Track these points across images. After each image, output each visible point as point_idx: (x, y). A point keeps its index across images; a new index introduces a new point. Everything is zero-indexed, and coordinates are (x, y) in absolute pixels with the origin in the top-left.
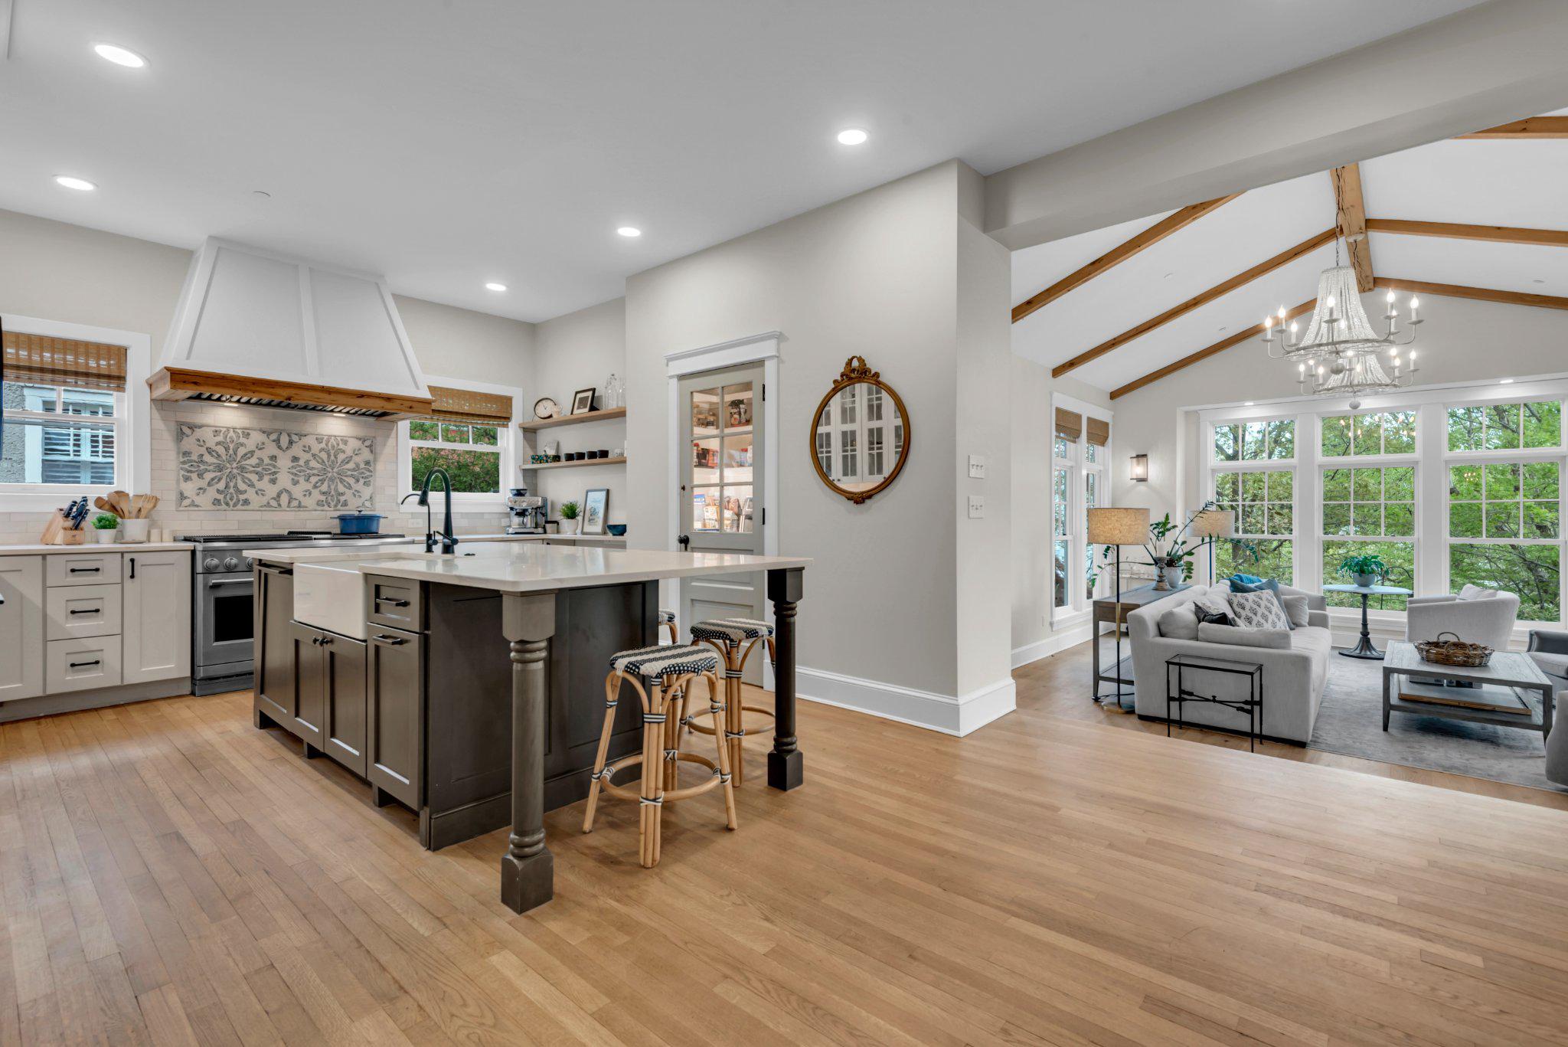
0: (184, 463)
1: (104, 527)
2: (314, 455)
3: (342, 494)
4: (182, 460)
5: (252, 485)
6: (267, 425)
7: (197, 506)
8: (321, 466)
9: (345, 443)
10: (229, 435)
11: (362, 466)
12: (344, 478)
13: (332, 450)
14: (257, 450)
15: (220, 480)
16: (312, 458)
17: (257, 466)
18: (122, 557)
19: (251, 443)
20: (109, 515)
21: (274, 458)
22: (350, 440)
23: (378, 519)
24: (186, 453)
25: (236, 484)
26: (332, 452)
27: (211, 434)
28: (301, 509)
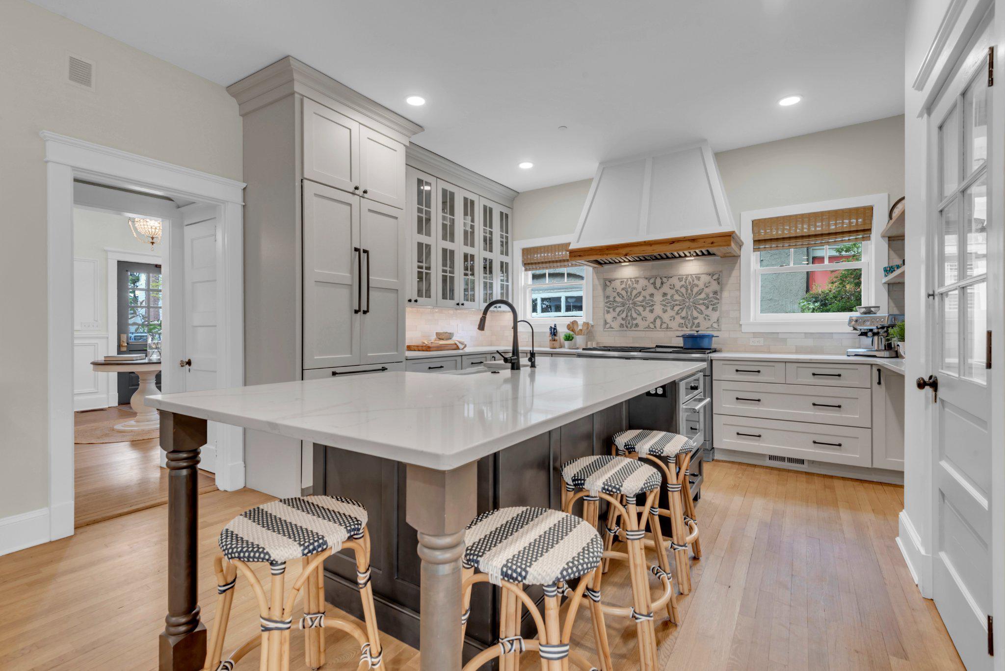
0: (607, 303)
2: (677, 291)
3: (696, 318)
4: (606, 301)
5: (639, 314)
6: (648, 274)
7: (612, 328)
8: (680, 298)
9: (698, 279)
10: (628, 283)
11: (711, 295)
12: (697, 306)
13: (690, 285)
14: (642, 291)
15: (623, 311)
16: (675, 293)
17: (643, 301)
19: (639, 287)
21: (652, 295)
22: (702, 276)
23: (711, 337)
24: (608, 297)
25: (631, 313)
26: (689, 287)
27: (619, 284)
28: (668, 330)
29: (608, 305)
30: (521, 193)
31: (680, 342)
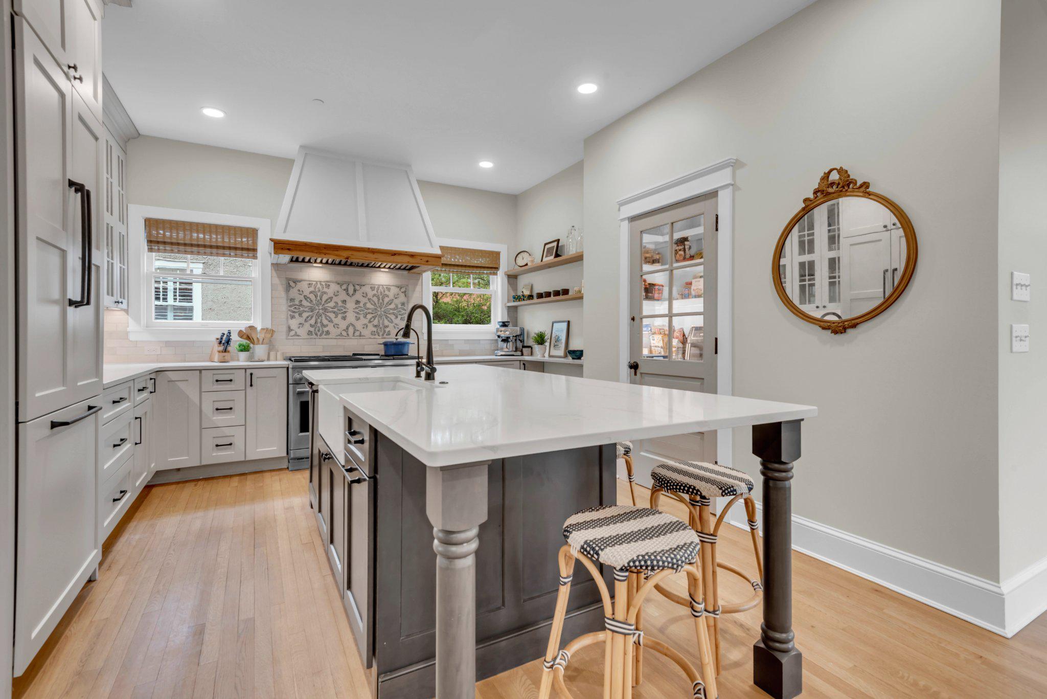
0: (290, 306)
1: (242, 351)
2: (369, 299)
3: (387, 327)
4: (290, 304)
5: (331, 321)
6: (340, 279)
7: (298, 336)
8: (373, 307)
9: (389, 290)
10: (318, 286)
11: (400, 306)
12: (388, 315)
13: (381, 295)
14: (334, 297)
15: (312, 317)
16: (368, 301)
17: (334, 307)
18: (246, 372)
19: (330, 292)
20: (245, 342)
21: (344, 302)
22: (392, 288)
23: (407, 344)
24: (292, 300)
25: (321, 320)
26: (381, 297)
27: (307, 286)
28: (361, 337)
29: (292, 309)
30: (143, 135)
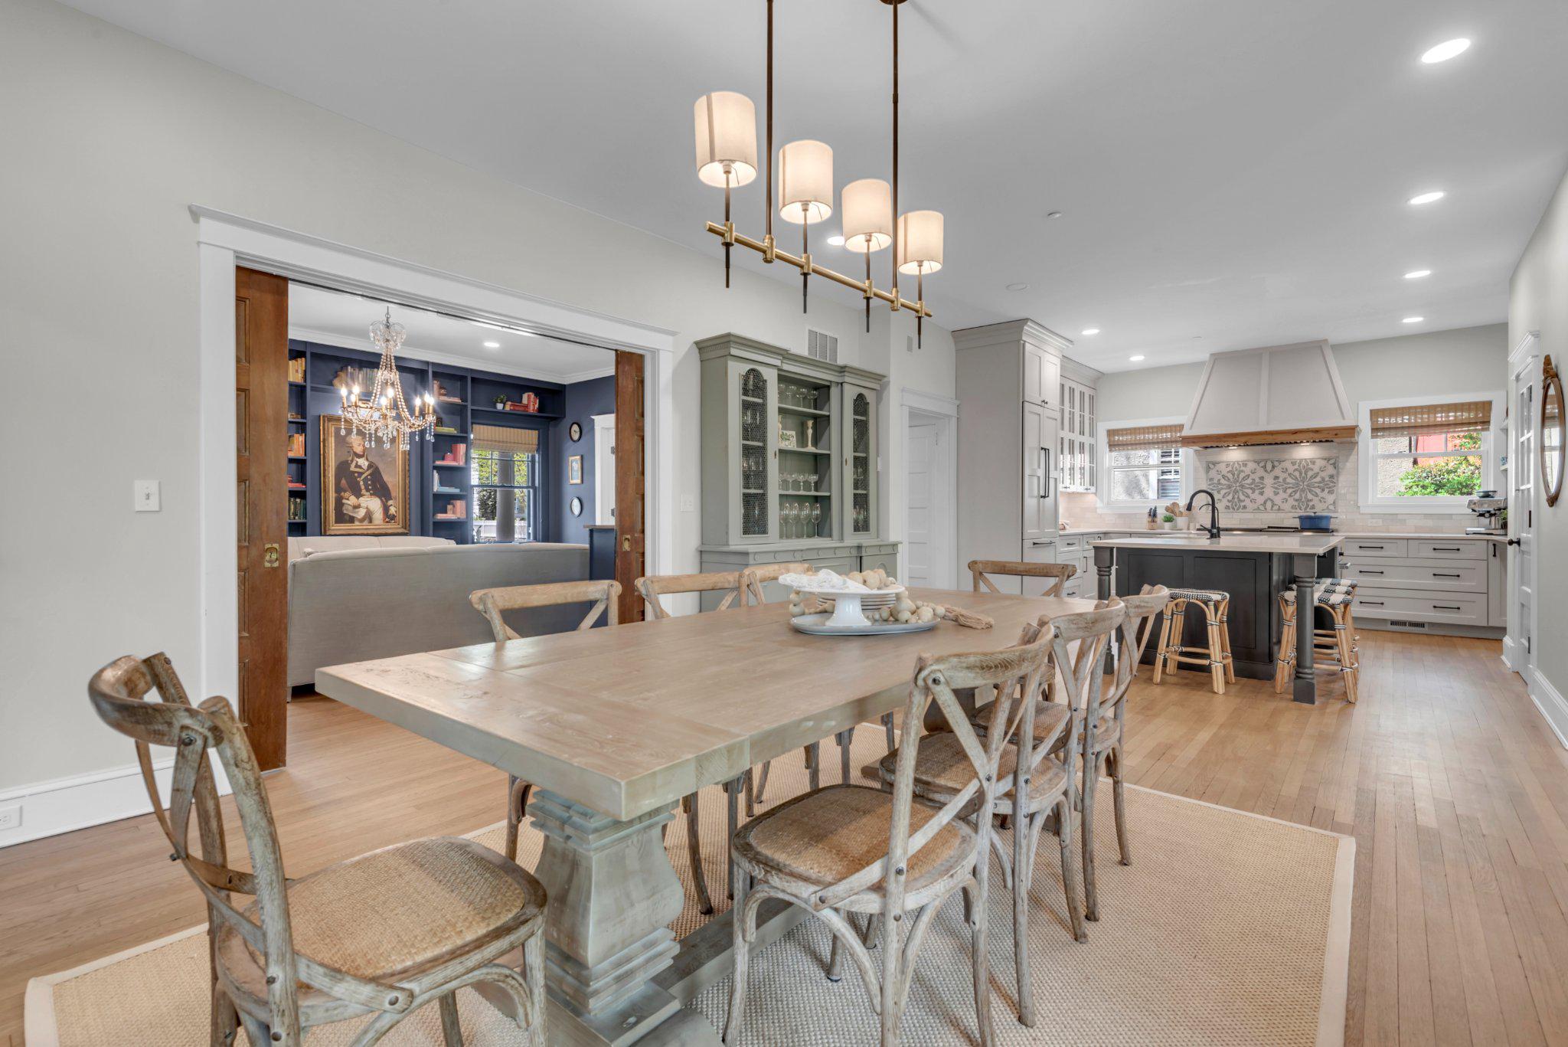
0: (1210, 485)
1: (1166, 521)
2: (1289, 474)
3: (1311, 500)
4: (1209, 483)
5: (1248, 497)
6: (1258, 457)
8: (1295, 481)
9: (1313, 463)
10: (1235, 466)
11: (1327, 479)
12: (1312, 489)
13: (1304, 468)
14: (1251, 474)
15: (1229, 494)
16: (1288, 476)
17: (1252, 484)
19: (1247, 470)
20: (1168, 514)
21: (1262, 478)
22: (1318, 461)
23: (1328, 518)
25: (1239, 496)
26: (1303, 471)
27: (1225, 467)
28: (1280, 512)
29: (1211, 487)
30: (1107, 374)
31: (1297, 523)
